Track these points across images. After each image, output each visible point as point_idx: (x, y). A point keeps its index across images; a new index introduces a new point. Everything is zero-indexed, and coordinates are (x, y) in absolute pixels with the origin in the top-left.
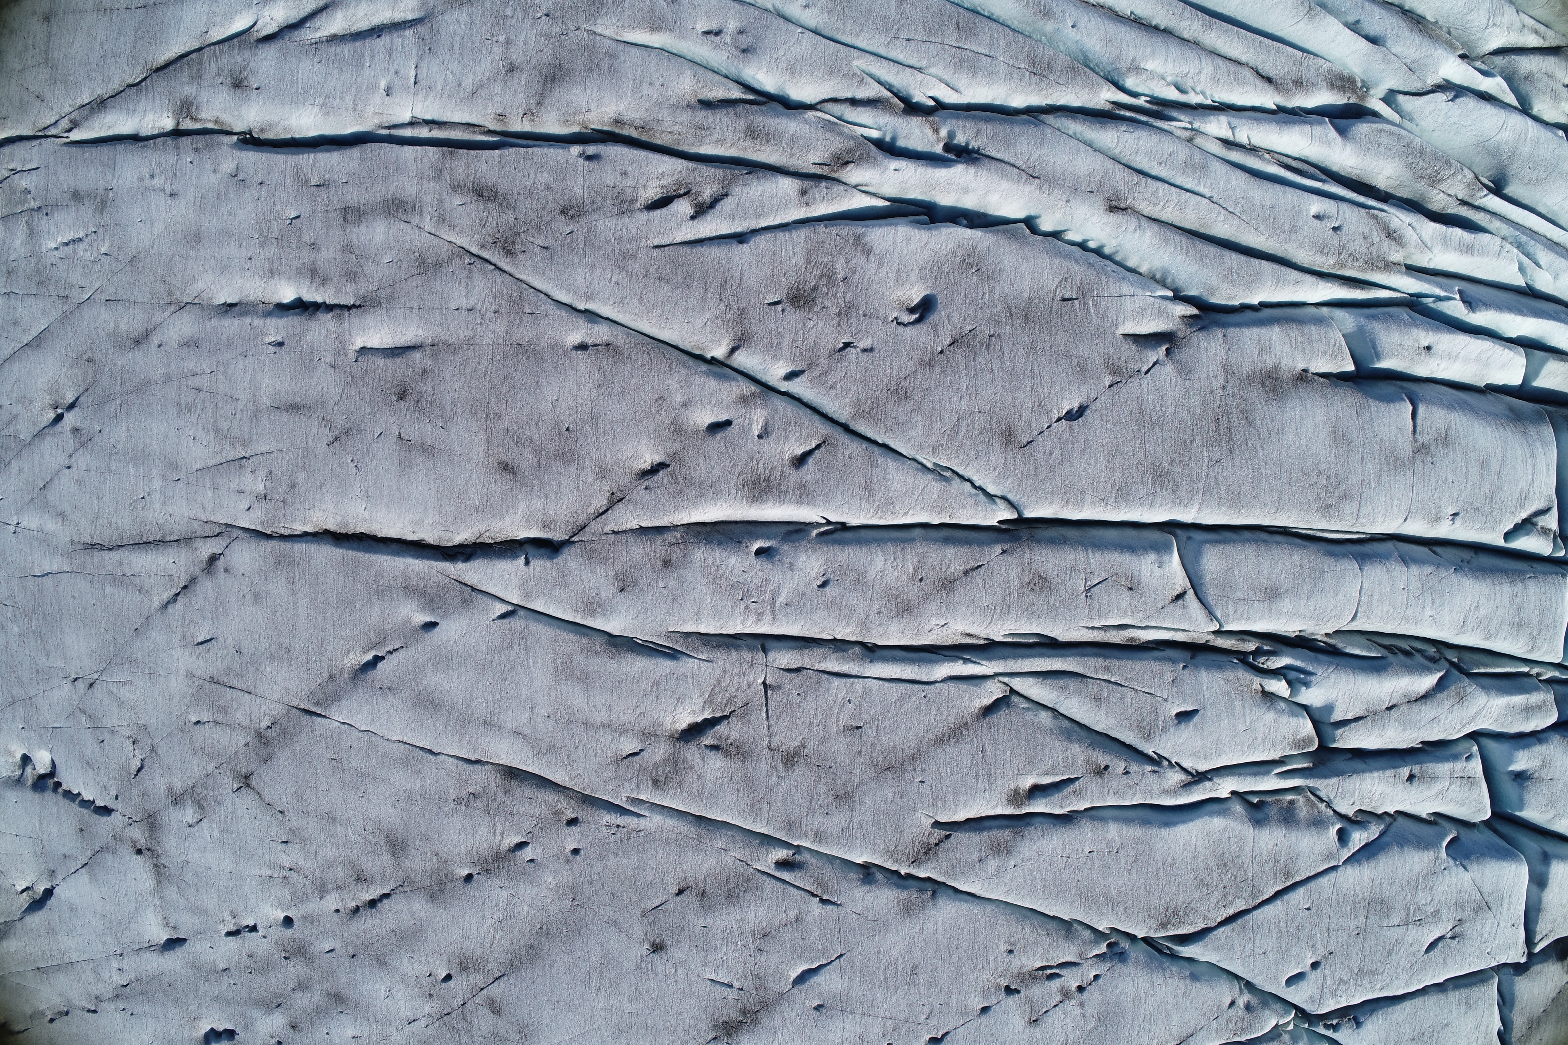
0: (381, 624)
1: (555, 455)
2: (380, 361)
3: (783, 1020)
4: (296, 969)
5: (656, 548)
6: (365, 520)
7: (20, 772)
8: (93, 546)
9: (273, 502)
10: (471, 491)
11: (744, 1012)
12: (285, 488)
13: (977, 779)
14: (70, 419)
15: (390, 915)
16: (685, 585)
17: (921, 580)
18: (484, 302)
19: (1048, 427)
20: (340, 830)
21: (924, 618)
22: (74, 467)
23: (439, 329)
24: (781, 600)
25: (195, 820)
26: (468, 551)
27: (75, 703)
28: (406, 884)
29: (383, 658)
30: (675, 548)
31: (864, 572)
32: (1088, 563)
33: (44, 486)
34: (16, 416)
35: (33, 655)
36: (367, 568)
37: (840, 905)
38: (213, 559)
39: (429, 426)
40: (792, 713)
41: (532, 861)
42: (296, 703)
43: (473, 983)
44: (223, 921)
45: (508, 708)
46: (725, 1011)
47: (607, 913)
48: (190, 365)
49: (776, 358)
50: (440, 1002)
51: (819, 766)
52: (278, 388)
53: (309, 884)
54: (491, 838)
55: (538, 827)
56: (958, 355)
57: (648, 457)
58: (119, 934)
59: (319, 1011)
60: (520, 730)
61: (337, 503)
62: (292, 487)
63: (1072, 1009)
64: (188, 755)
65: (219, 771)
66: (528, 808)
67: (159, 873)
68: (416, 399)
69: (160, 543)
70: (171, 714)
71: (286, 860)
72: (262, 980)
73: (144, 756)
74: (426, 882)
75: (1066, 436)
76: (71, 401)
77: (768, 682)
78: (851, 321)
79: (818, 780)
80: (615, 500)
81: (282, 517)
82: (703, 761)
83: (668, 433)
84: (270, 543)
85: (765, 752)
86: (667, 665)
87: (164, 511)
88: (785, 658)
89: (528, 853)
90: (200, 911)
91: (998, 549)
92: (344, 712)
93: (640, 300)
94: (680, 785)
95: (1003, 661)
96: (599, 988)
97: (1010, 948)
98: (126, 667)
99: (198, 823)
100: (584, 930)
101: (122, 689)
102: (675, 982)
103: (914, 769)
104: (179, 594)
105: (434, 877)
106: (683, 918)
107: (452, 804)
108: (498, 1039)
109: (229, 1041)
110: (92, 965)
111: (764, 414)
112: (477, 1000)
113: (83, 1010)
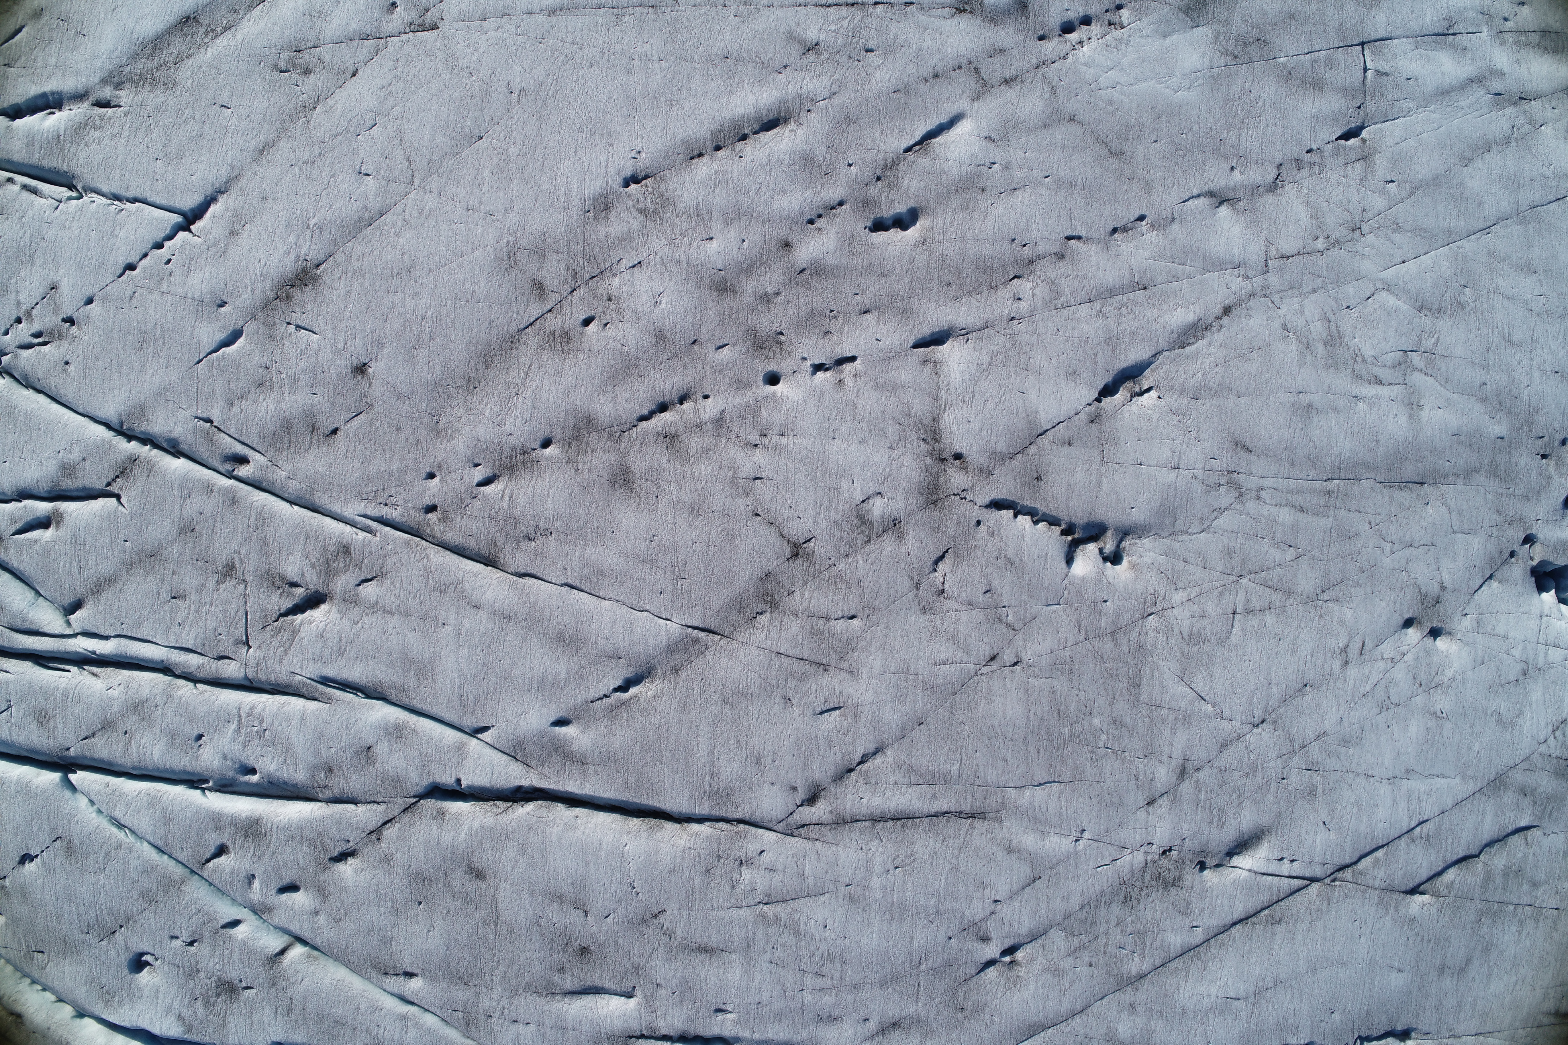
0: (614, 727)
1: (431, 881)
2: (607, 985)
3: (253, 289)
4: (766, 323)
5: (339, 785)
6: (628, 833)
7: (1123, 545)
8: (972, 816)
9: (732, 857)
10: (512, 855)
11: (288, 297)
12: (717, 872)
13: (84, 541)
14: (992, 951)
15: (641, 396)
16: (312, 749)
17: (126, 733)
18: (502, 1027)
19: (43, 851)
20: (686, 496)
21: (124, 698)
22: (988, 902)
23: (546, 1008)
24: (233, 727)
25: (871, 501)
26: (519, 795)
27: (1020, 635)
28: (618, 434)
29: (616, 690)
30: (322, 784)
31: (168, 745)
32: (10, 731)
33: (1034, 881)
34: (1069, 955)
35: (1075, 692)
36: (626, 785)
37: (196, 417)
38: (812, 799)
39: (554, 921)
40: (226, 617)
41: (477, 465)
42: (723, 642)
43: (559, 317)
44: (856, 376)
45: (484, 635)
46: (305, 299)
47: (406, 408)
48: (828, 1000)
49: (245, 943)
50: (601, 291)
51: (205, 562)
52: (722, 970)
53: (736, 429)
54: (515, 492)
55: (465, 504)
56: (110, 923)
57: (347, 869)
58: (1008, 348)
59: (749, 268)
60: (473, 610)
61: (657, 853)
62: (708, 871)
63: (26, 302)
64: (869, 579)
65: (831, 562)
66: (473, 525)
67: (934, 431)
68: (569, 946)
69: (875, 819)
70: (886, 628)
71: (759, 456)
72: (819, 303)
73: (931, 576)
74: (594, 437)
75: (30, 843)
76: (992, 968)
77: (246, 648)
78: (189, 964)
79: (208, 547)
80: (376, 832)
81: (723, 841)
82: (303, 572)
83: (332, 889)
84: (739, 815)
85: (249, 579)
86: (329, 672)
87: (870, 854)
88: (231, 670)
89: (479, 474)
90: (882, 386)
91: (72, 752)
92: (664, 633)
93: (358, 1009)
94: (325, 548)
95: (67, 650)
96: (423, 320)
97: (67, 367)
98: (940, 681)
99: (868, 498)
100: (430, 388)
101: (950, 655)
102: (347, 331)
103: (131, 553)
104: (859, 763)
105: (584, 444)
106: (333, 403)
107: (553, 529)
108: (540, 251)
109: (882, 217)
110: (1059, 302)
111: (251, 895)
112: (556, 297)
113: (1087, 239)
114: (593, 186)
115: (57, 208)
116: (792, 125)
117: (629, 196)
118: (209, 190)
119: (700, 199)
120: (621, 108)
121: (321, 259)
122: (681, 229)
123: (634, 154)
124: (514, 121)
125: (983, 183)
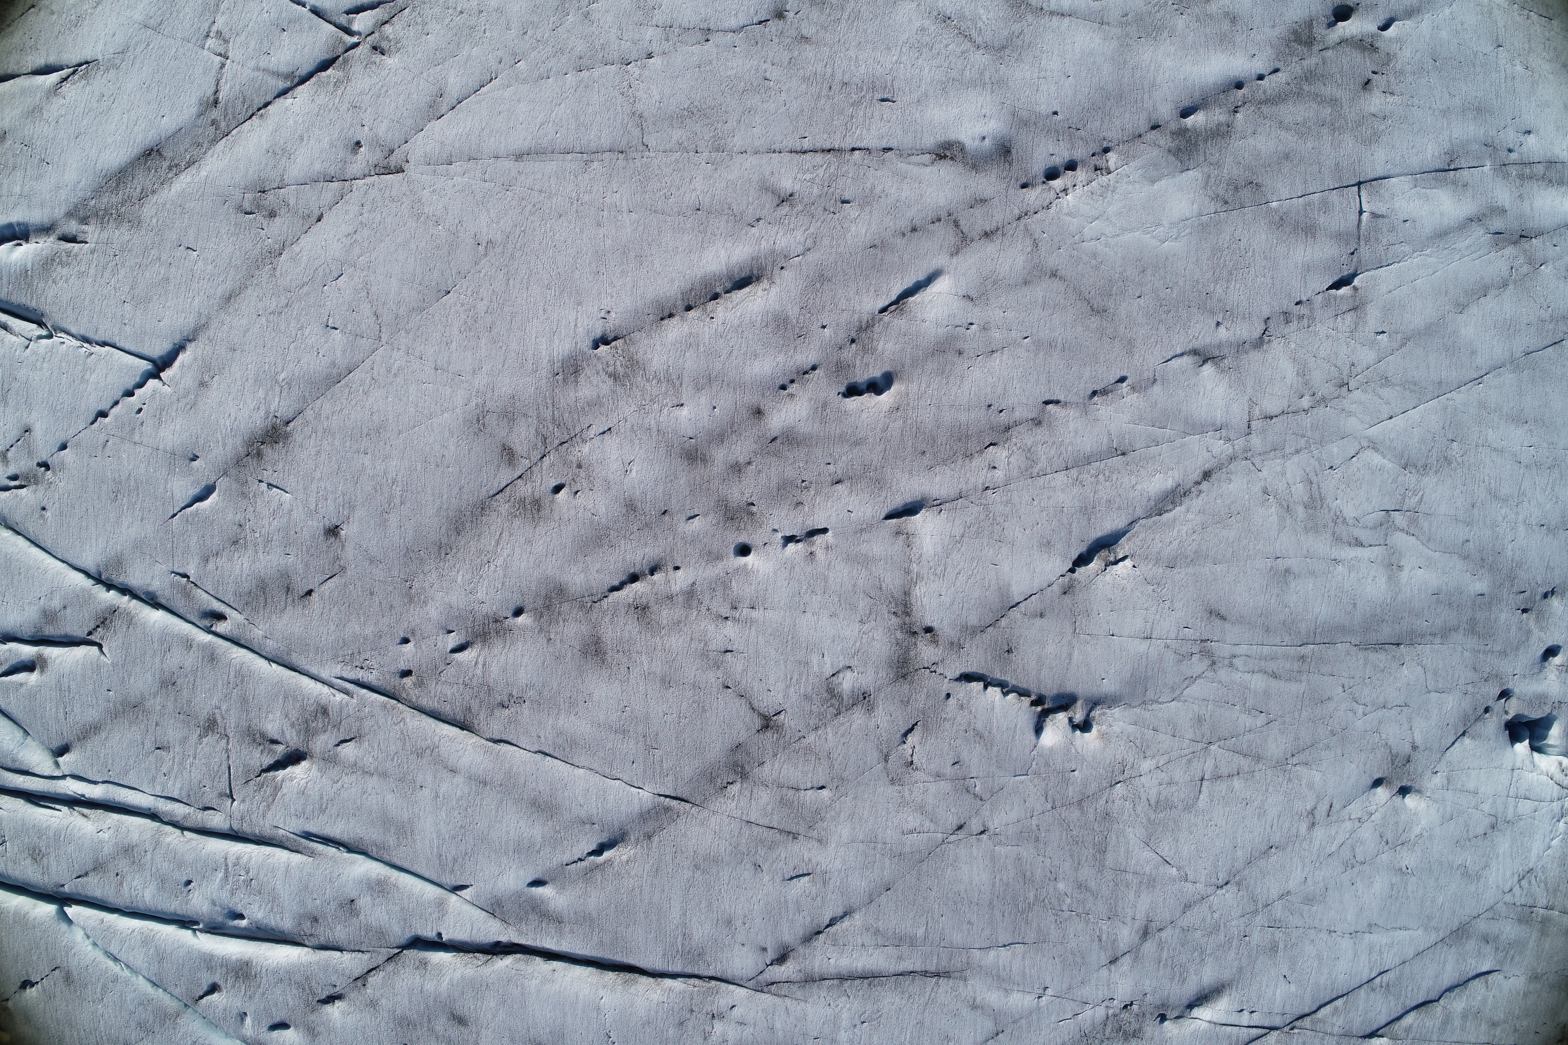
0: (589, 889)
1: (416, 1026)
3: (224, 445)
4: (741, 491)
5: (324, 934)
6: (604, 987)
7: (1092, 714)
8: (937, 975)
9: (704, 1011)
10: (493, 1004)
11: (259, 455)
12: (690, 1024)
13: (69, 687)
15: (612, 567)
16: (298, 899)
17: (117, 875)
19: (43, 979)
20: (658, 668)
21: (114, 841)
24: (221, 875)
25: (841, 675)
26: (498, 949)
27: (988, 805)
28: (589, 605)
29: (591, 854)
30: (308, 932)
31: (158, 889)
32: (6, 865)
33: (997, 1034)
35: (1041, 859)
36: (601, 943)
37: (173, 572)
38: (781, 959)
40: (209, 770)
41: (450, 632)
42: (694, 810)
43: (529, 484)
44: (827, 548)
45: (460, 799)
46: (276, 456)
47: (379, 573)
50: (571, 458)
51: (187, 716)
53: (706, 601)
54: (489, 659)
55: (440, 670)
57: (334, 1011)
58: (982, 517)
59: (720, 437)
60: (449, 774)
61: (632, 1006)
62: (681, 1024)
64: (839, 751)
65: (800, 734)
66: (448, 691)
67: (905, 605)
69: (842, 978)
70: (855, 798)
71: (730, 630)
72: (790, 473)
73: (900, 748)
74: (566, 607)
75: (30, 969)
77: (230, 800)
79: (189, 702)
80: (362, 979)
81: (695, 997)
82: (283, 731)
83: (321, 1029)
84: (711, 973)
85: (231, 735)
86: (312, 827)
87: (837, 1010)
88: (216, 820)
89: (453, 640)
90: (854, 559)
91: (67, 889)
92: (636, 801)
94: (303, 708)
95: (57, 792)
96: (393, 483)
97: (44, 512)
98: (907, 849)
99: (838, 672)
100: (402, 553)
101: (918, 824)
102: (318, 493)
103: (115, 703)
104: (827, 926)
105: (556, 614)
106: (306, 565)
107: (526, 697)
108: (509, 416)
109: (856, 382)
110: (1035, 471)
111: (244, 1031)
112: (526, 463)
113: (1066, 403)
114: (562, 348)
115: (27, 347)
116: (765, 284)
117: (599, 358)
118: (177, 339)
119: (670, 363)
120: (590, 263)
121: (291, 416)
122: (651, 395)
123: (603, 314)
124: (482, 275)
125: (959, 345)
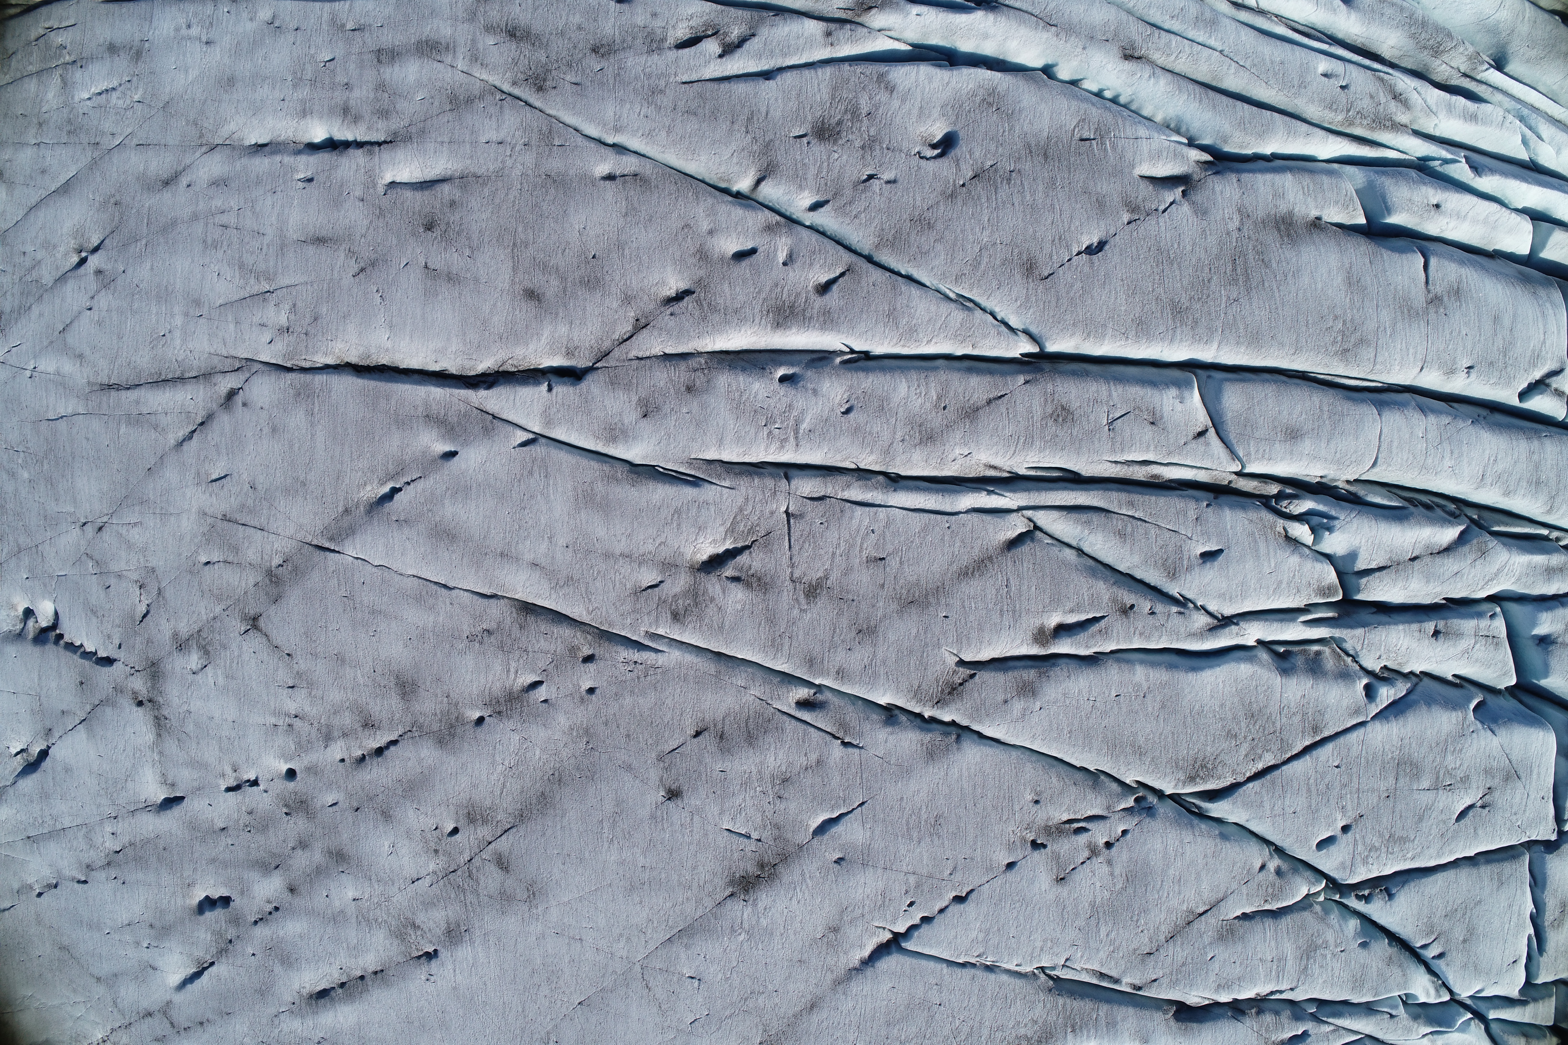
0: (400, 454)
1: (580, 282)
2: (408, 194)
3: (803, 874)
4: (297, 825)
5: (680, 373)
6: (387, 350)
7: (22, 625)
8: (110, 387)
9: (295, 334)
10: (496, 319)
11: (762, 866)
12: (308, 320)
13: (1002, 615)
14: (94, 261)
15: (398, 763)
16: (708, 411)
17: (945, 408)
18: (514, 135)
19: (1069, 260)
20: (349, 672)
21: (947, 446)
22: (95, 308)
23: (469, 162)
24: (804, 426)
25: (200, 666)
26: (491, 379)
27: (82, 549)
28: (415, 729)
29: (400, 490)
30: (699, 373)
31: (888, 399)
32: (1110, 395)
33: (64, 329)
34: (39, 262)
35: (41, 500)
36: (388, 398)
37: (862, 748)
38: (232, 394)
39: (456, 255)
40: (815, 543)
41: (545, 701)
42: (309, 539)
43: (480, 837)
44: (224, 775)
45: (526, 538)
46: (742, 865)
47: (622, 756)
48: (217, 203)
49: (801, 188)
50: (445, 859)
51: (843, 599)
52: (305, 222)
53: (314, 732)
54: (505, 677)
55: (553, 665)
56: (979, 188)
57: (674, 284)
58: (115, 795)
59: (319, 872)
60: (538, 561)
61: (360, 333)
62: (316, 319)
63: (1099, 865)
64: (195, 598)
65: (227, 613)
66: (543, 644)
67: (159, 725)
68: (443, 230)
69: (180, 380)
70: (180, 555)
71: (292, 707)
72: (260, 839)
73: (150, 601)
74: (435, 727)
75: (1086, 269)
76: (96, 244)
77: (790, 511)
78: (874, 153)
79: (840, 613)
80: (640, 326)
81: (304, 350)
82: (724, 592)
83: (693, 260)
84: (290, 376)
85: (787, 583)
86: (689, 492)
87: (184, 346)
88: (808, 486)
89: (542, 693)
90: (200, 765)
91: (1021, 379)
92: (358, 546)
93: (669, 132)
94: (700, 618)
95: (1027, 493)
96: (612, 839)
97: (1036, 798)
98: (137, 508)
99: (202, 669)
100: (598, 775)
101: (131, 532)
102: (691, 831)
103: (938, 603)
104: (195, 431)
105: (444, 720)
106: (701, 762)
107: (466, 641)
108: (505, 898)
109: (223, 908)
110: (84, 830)
111: (789, 242)
112: (484, 855)
113: (73, 880)
114: (464, 952)
115: (1067, 960)
116: (305, 992)
117: (431, 942)
118: (869, 972)
119: (368, 935)
120: (451, 1020)
121: (729, 902)
122: (381, 909)
123: (432, 978)
124: (549, 1017)
125: (153, 932)
